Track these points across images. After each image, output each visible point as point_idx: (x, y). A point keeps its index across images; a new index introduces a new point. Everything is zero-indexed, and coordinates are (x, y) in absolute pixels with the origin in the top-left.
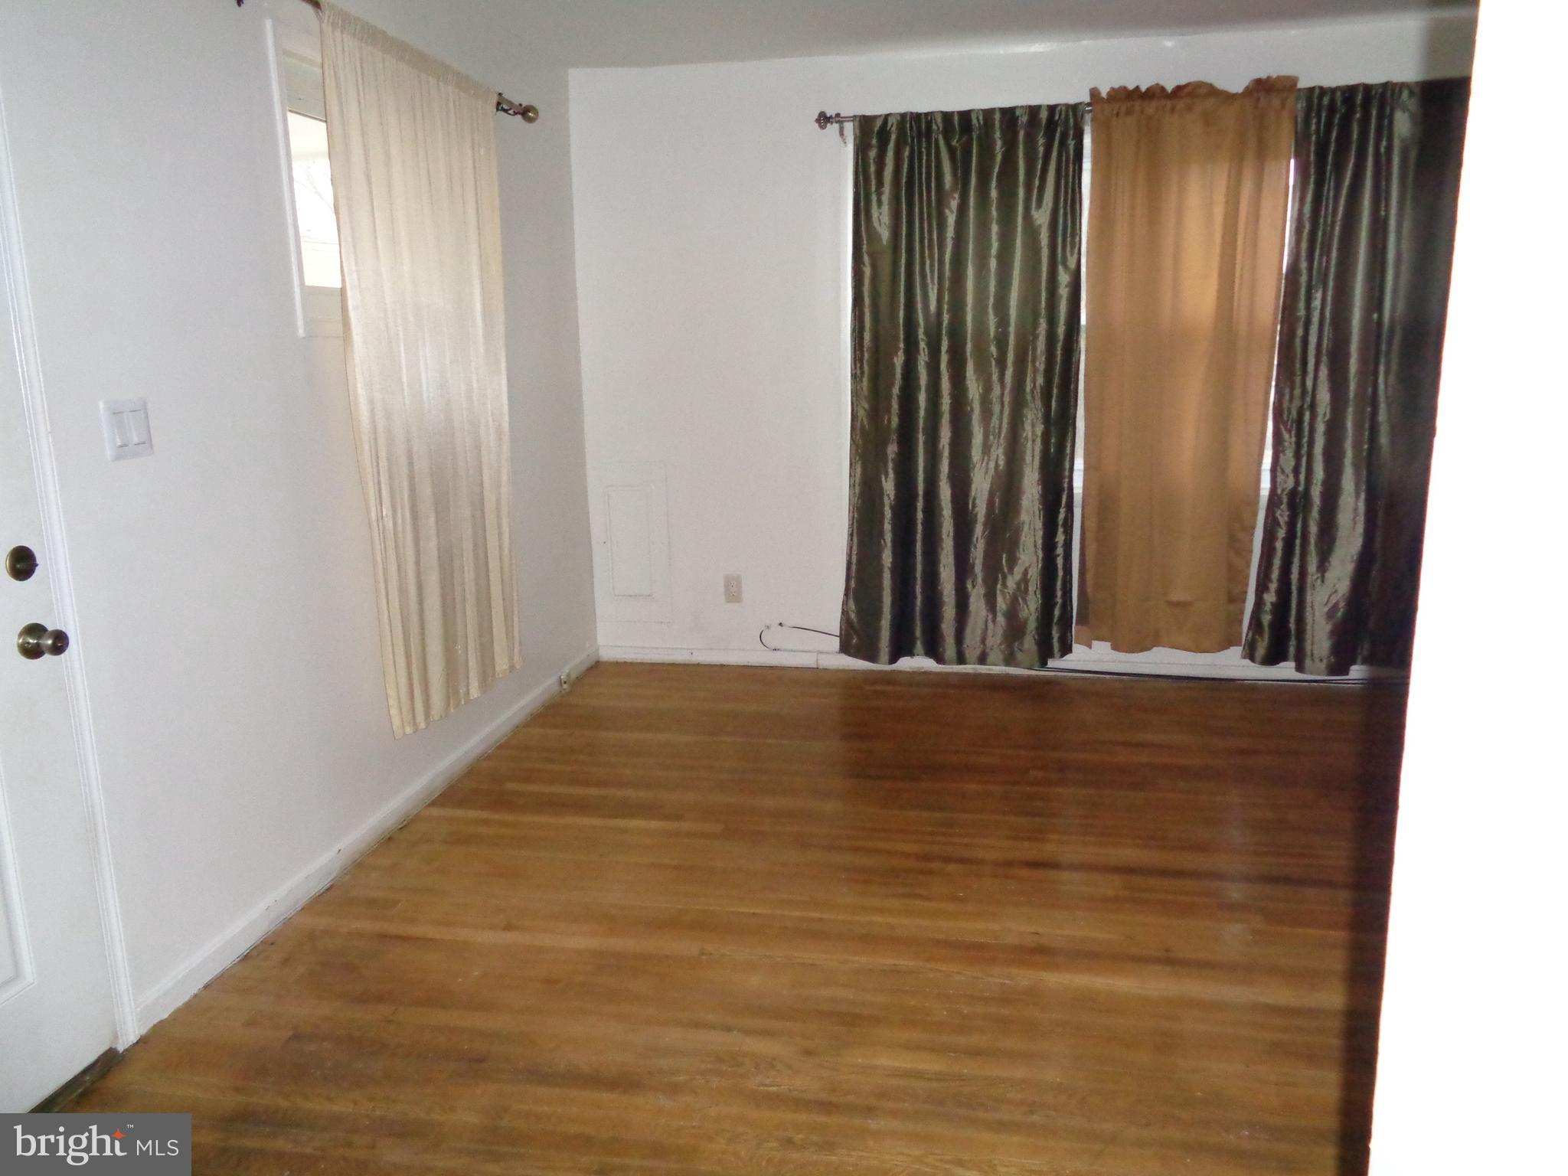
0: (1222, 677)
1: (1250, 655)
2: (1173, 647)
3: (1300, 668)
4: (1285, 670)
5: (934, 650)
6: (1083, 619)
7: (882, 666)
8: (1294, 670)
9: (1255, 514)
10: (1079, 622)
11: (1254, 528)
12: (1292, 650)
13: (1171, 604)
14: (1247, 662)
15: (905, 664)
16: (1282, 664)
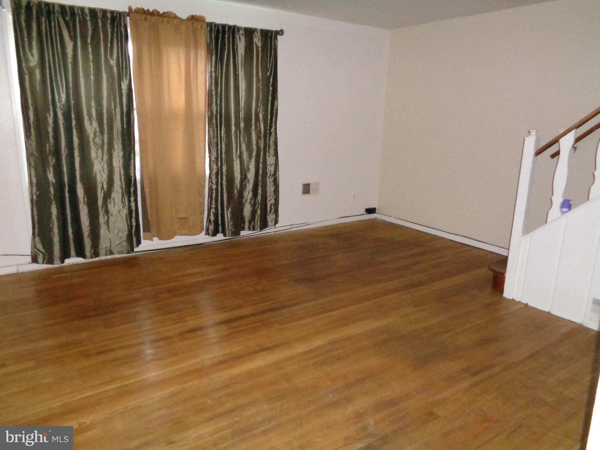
0: (198, 243)
1: (207, 233)
2: (182, 235)
3: (225, 235)
4: (220, 237)
5: (81, 253)
6: (147, 229)
7: (57, 265)
8: (223, 236)
9: (205, 181)
10: (144, 231)
11: (205, 186)
12: (220, 229)
13: (179, 219)
14: (207, 236)
15: (68, 262)
16: (218, 235)
